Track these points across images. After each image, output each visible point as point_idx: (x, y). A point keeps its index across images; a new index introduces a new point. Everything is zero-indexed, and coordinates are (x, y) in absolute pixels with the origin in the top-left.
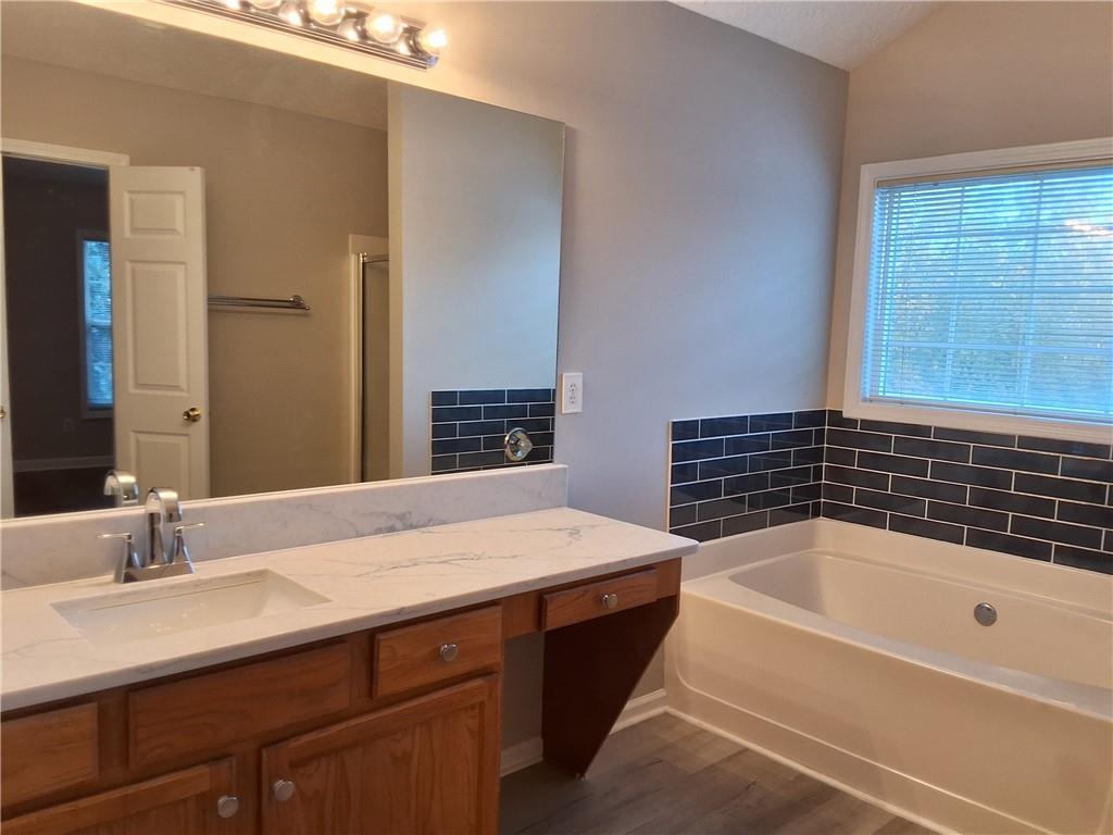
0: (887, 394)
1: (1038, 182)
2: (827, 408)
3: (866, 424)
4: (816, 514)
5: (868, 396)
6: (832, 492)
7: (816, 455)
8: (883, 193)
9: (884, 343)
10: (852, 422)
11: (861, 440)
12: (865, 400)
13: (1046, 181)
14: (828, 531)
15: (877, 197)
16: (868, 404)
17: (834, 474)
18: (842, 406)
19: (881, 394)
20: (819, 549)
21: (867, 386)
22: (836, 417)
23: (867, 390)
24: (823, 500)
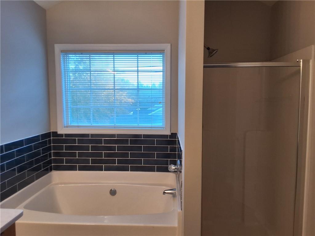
0: (72, 124)
1: (89, 56)
2: (51, 131)
3: (67, 135)
4: (51, 170)
5: (65, 125)
6: (56, 161)
7: (49, 149)
8: (63, 55)
9: (69, 107)
10: (61, 135)
11: (65, 141)
12: (65, 127)
13: (91, 56)
14: (56, 175)
15: (61, 56)
16: (66, 128)
17: (56, 154)
18: (57, 130)
19: (70, 124)
20: (53, 183)
21: (65, 122)
22: (55, 134)
23: (65, 123)
24: (53, 164)
